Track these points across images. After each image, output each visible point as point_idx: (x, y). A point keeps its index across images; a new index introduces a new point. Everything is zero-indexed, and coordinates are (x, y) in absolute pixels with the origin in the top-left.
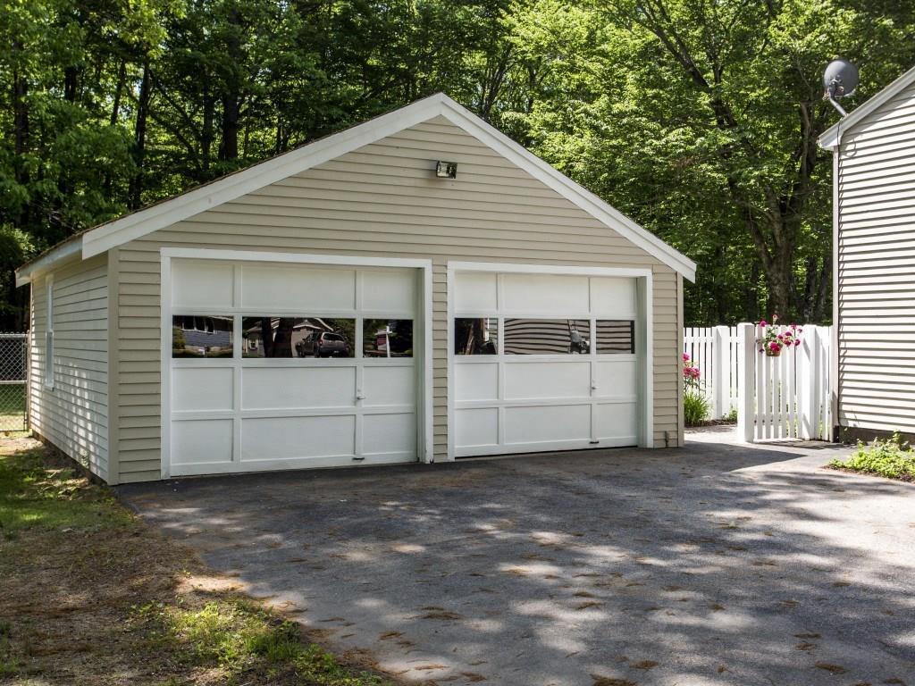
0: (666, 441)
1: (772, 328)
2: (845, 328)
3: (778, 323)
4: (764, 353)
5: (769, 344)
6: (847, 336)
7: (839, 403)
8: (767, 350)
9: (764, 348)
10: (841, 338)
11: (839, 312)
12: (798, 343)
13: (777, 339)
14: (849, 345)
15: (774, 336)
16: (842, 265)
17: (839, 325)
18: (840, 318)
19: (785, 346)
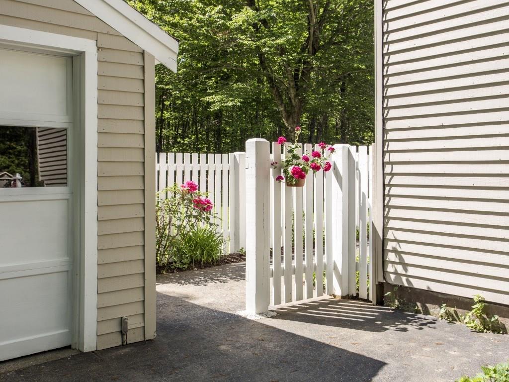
0: (123, 332)
1: (293, 147)
2: (392, 146)
3: (302, 140)
4: (283, 183)
5: (290, 169)
6: (395, 157)
7: (384, 250)
8: (287, 178)
9: (282, 175)
10: (387, 159)
11: (384, 124)
12: (328, 167)
13: (301, 161)
14: (397, 169)
15: (295, 157)
16: (386, 58)
17: (384, 142)
18: (385, 131)
19: (311, 171)
